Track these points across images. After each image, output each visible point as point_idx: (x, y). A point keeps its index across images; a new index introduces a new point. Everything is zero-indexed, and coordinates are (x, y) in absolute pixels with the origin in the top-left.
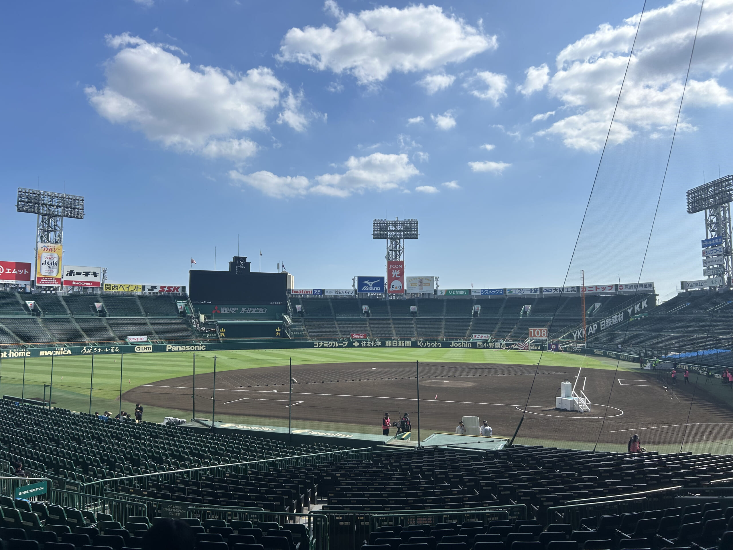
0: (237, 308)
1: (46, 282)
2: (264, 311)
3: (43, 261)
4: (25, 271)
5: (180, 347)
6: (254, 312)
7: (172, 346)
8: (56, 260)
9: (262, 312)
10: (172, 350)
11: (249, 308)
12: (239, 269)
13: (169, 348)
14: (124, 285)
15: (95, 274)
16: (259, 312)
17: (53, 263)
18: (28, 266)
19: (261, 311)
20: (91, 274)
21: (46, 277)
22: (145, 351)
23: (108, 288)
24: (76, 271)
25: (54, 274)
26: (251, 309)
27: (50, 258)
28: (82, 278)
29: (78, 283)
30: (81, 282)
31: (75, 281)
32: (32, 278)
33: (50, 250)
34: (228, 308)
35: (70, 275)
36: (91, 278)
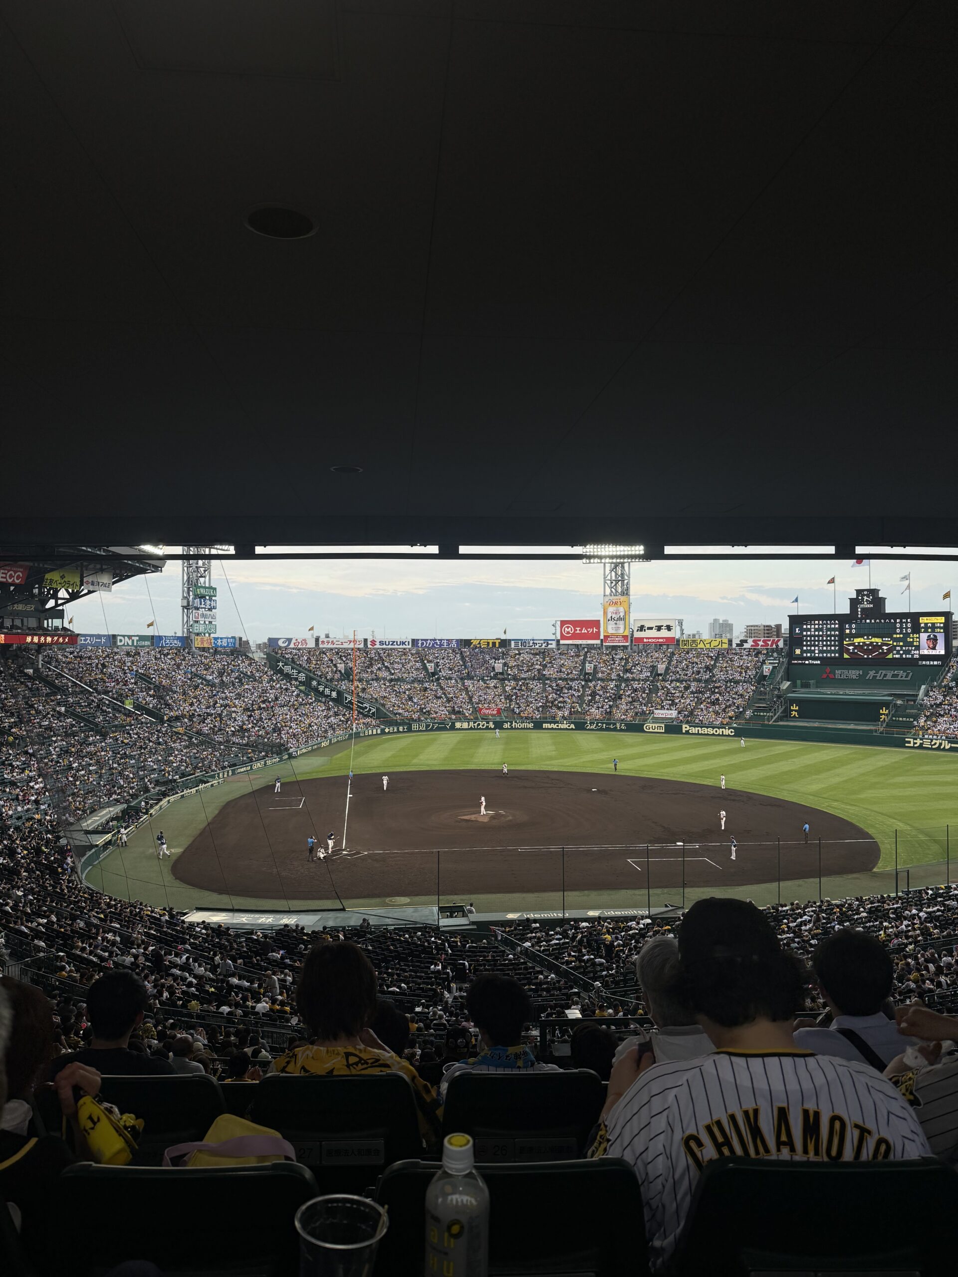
0: (860, 671)
1: (613, 641)
3: (609, 617)
4: (595, 630)
5: (699, 729)
6: (889, 677)
7: (690, 726)
8: (622, 615)
9: (903, 678)
10: (690, 731)
12: (862, 609)
13: (687, 729)
14: (705, 640)
15: (669, 628)
16: (899, 678)
17: (620, 619)
18: (596, 623)
19: (902, 677)
20: (663, 628)
21: (613, 635)
22: (656, 730)
23: (685, 645)
24: (647, 626)
25: (621, 631)
26: (884, 672)
27: (616, 613)
28: (653, 633)
29: (650, 640)
30: (654, 638)
31: (646, 638)
32: (602, 637)
33: (616, 603)
34: (846, 672)
35: (641, 630)
36: (664, 633)
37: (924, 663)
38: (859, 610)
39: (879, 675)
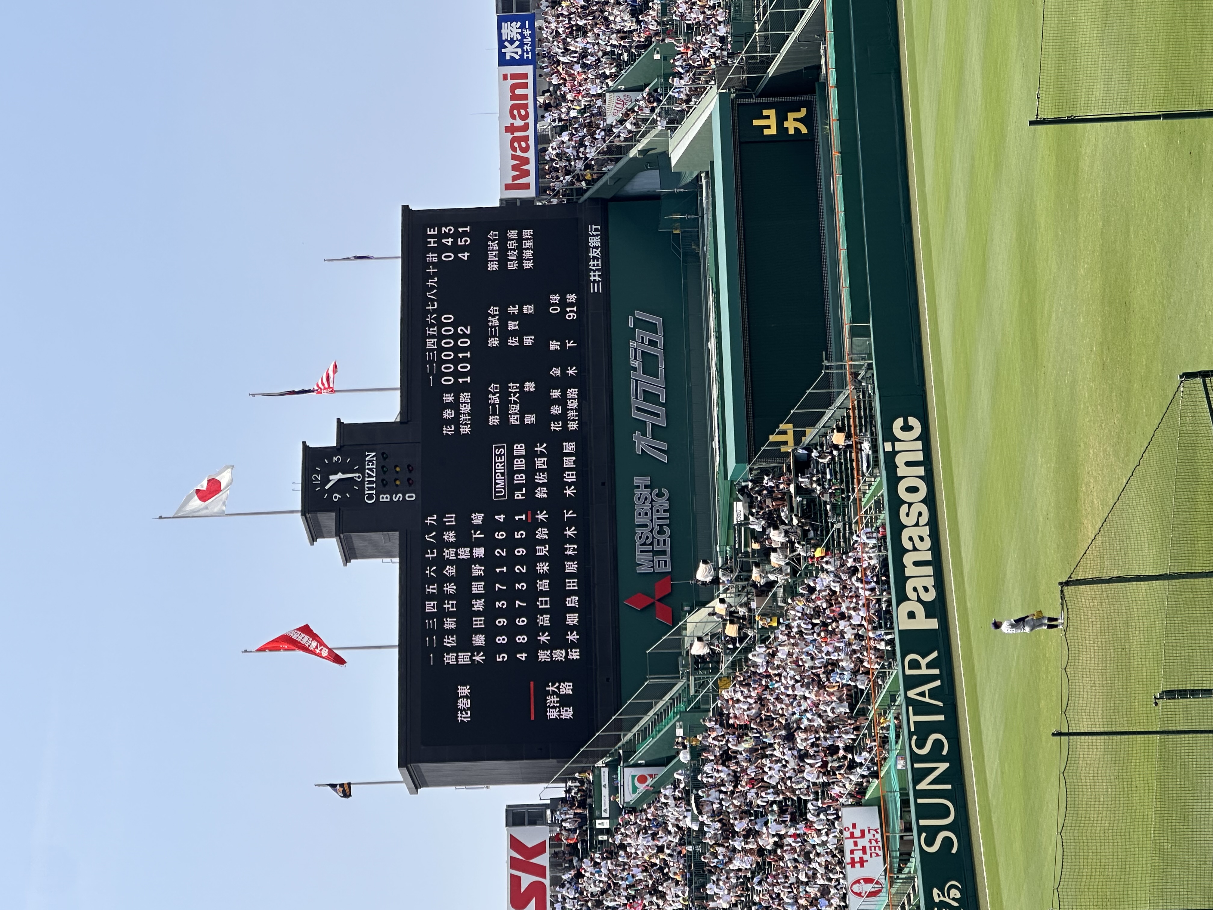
0: (637, 481)
2: (651, 328)
6: (657, 384)
9: (659, 338)
10: (930, 596)
11: (635, 414)
12: (383, 485)
13: (920, 611)
16: (659, 352)
19: (653, 343)
26: (637, 401)
37: (595, 276)
38: (385, 498)
39: (649, 420)
